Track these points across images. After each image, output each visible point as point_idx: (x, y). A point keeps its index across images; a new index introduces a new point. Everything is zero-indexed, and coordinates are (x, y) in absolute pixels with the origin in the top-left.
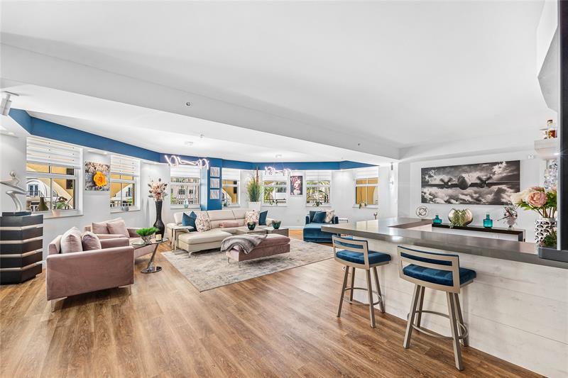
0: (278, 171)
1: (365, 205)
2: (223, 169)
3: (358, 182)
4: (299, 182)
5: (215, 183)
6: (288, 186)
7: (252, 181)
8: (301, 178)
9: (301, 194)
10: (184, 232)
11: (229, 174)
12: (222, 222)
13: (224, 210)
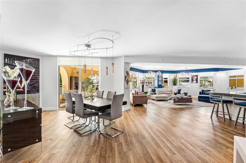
0: (186, 74)
1: (235, 88)
2: (163, 74)
3: (230, 77)
4: (196, 77)
5: (160, 79)
6: (190, 80)
7: (174, 78)
8: (197, 76)
9: (197, 82)
10: (153, 94)
11: (165, 76)
12: (164, 92)
13: (163, 88)
